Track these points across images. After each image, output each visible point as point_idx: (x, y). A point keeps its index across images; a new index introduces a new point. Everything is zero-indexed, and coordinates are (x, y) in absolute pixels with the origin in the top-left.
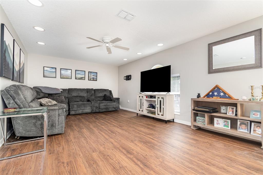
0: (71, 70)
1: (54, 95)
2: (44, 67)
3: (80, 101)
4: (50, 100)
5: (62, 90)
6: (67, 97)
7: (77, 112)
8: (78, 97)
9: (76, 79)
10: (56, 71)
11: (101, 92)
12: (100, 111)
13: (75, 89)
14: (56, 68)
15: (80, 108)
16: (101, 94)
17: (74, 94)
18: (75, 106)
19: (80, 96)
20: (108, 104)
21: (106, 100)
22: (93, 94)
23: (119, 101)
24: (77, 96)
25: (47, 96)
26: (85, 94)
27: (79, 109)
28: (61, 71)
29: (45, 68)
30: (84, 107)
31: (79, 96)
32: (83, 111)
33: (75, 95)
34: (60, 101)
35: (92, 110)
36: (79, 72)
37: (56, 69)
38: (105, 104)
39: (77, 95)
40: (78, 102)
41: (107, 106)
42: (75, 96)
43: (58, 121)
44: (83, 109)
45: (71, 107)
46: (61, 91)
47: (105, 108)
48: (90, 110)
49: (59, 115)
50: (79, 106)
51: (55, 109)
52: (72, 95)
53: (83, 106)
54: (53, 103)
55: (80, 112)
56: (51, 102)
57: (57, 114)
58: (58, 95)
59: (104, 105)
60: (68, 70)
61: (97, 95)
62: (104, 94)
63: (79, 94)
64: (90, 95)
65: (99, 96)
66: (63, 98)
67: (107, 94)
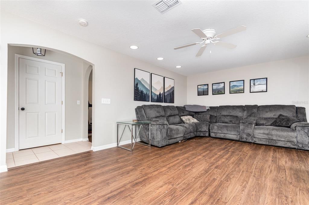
0: (225, 83)
1: (201, 113)
3: (230, 122)
5: (209, 108)
6: (216, 116)
8: (228, 117)
9: (230, 93)
10: (208, 87)
12: (256, 141)
13: (226, 106)
14: (208, 84)
15: (222, 131)
17: (224, 113)
18: (216, 127)
20: (274, 132)
21: (277, 124)
26: (239, 114)
27: (220, 132)
28: (213, 87)
29: (199, 86)
30: (227, 130)
31: (231, 116)
32: (225, 135)
34: (202, 120)
35: (241, 137)
36: (235, 83)
37: (208, 86)
38: (266, 132)
39: (228, 114)
40: (228, 123)
41: (270, 137)
42: (224, 116)
44: (225, 133)
45: (211, 128)
46: (208, 110)
47: (266, 138)
48: (236, 136)
50: (220, 128)
52: (221, 114)
53: (225, 129)
54: (192, 121)
55: (222, 136)
58: (205, 113)
59: (264, 134)
60: (221, 84)
61: (261, 116)
62: (278, 113)
63: (230, 113)
64: (249, 114)
65: (266, 117)
66: (208, 117)
67: (285, 113)
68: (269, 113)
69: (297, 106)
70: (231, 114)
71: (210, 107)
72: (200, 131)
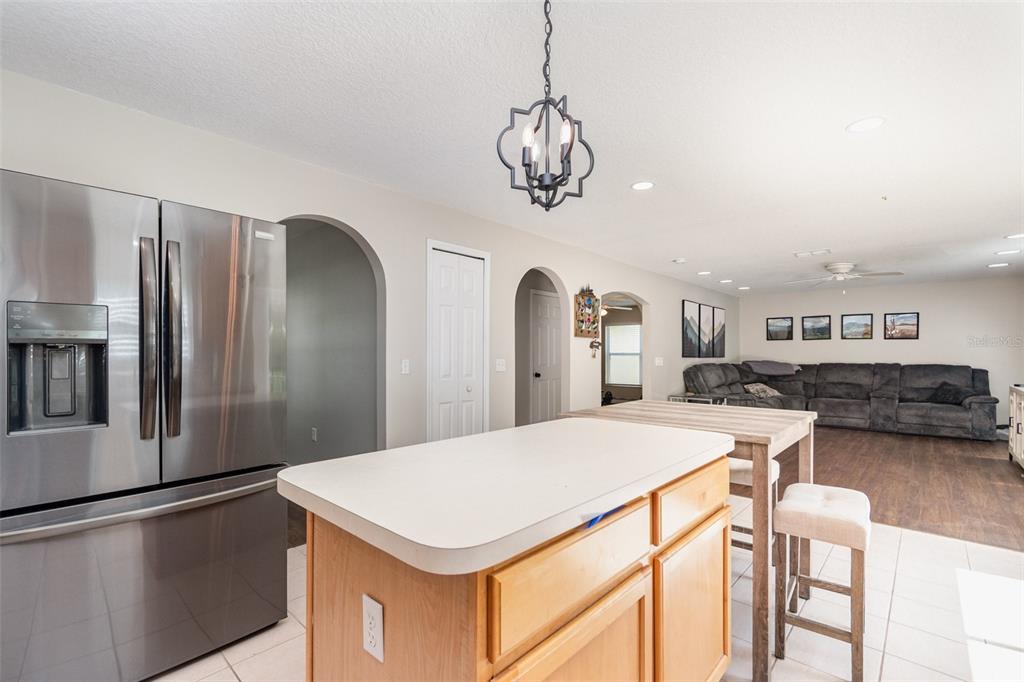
0: (830, 317)
1: (781, 378)
2: (768, 318)
3: (847, 396)
4: (765, 387)
5: (799, 368)
6: (813, 382)
7: (827, 421)
8: (843, 386)
9: (843, 338)
10: (792, 324)
11: (927, 375)
12: (901, 429)
13: (837, 364)
14: (792, 318)
16: (926, 383)
17: (834, 378)
18: (821, 406)
19: (850, 384)
22: (893, 379)
23: (995, 408)
24: (841, 383)
25: (765, 379)
26: (864, 380)
27: (832, 414)
28: (804, 323)
29: (770, 320)
30: (846, 410)
31: (847, 384)
32: (841, 420)
33: (836, 381)
34: (790, 392)
35: (873, 423)
36: (852, 319)
37: (792, 321)
38: (921, 412)
39: (842, 381)
40: (843, 398)
41: (927, 420)
42: (834, 383)
44: (842, 416)
45: (812, 407)
46: (798, 371)
47: (919, 422)
48: (863, 421)
50: (830, 408)
53: (840, 408)
54: (770, 393)
55: (835, 421)
56: (765, 391)
58: (790, 378)
60: (822, 318)
61: (908, 385)
62: (940, 380)
63: (846, 378)
64: (884, 381)
65: (917, 386)
66: (800, 385)
67: (954, 380)
68: (923, 380)
70: (846, 381)
71: (802, 366)
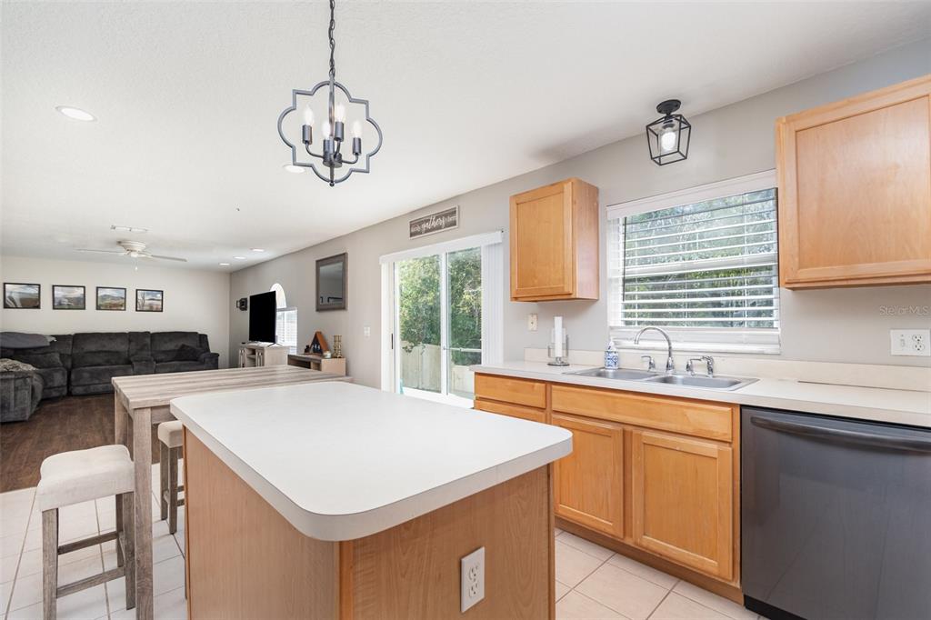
0: (84, 287)
1: (32, 351)
2: (5, 284)
3: (106, 364)
4: (16, 362)
5: (53, 339)
6: (70, 353)
7: (92, 389)
8: (102, 354)
9: (99, 308)
10: (39, 291)
11: (171, 340)
14: (40, 285)
15: (100, 380)
16: (171, 346)
17: (92, 347)
18: (86, 375)
19: (109, 352)
22: (145, 345)
23: (217, 360)
24: (99, 352)
25: (12, 353)
26: (122, 347)
27: (97, 382)
28: (55, 292)
29: (7, 285)
31: (105, 352)
32: (107, 386)
33: (94, 350)
34: (47, 365)
36: (107, 292)
37: (39, 288)
38: (173, 369)
39: (100, 349)
40: (100, 365)
42: (92, 352)
43: (15, 400)
45: (74, 378)
46: (52, 342)
49: (16, 389)
50: (96, 376)
51: (8, 379)
52: (85, 349)
53: (107, 374)
55: (100, 388)
56: (18, 367)
57: (13, 387)
58: (45, 350)
60: (75, 288)
61: (158, 349)
62: (180, 343)
63: (104, 346)
64: (139, 347)
65: (163, 349)
66: (57, 357)
67: (189, 343)
68: (168, 344)
69: (200, 333)
70: (105, 349)
71: (56, 337)
72: (50, 388)
